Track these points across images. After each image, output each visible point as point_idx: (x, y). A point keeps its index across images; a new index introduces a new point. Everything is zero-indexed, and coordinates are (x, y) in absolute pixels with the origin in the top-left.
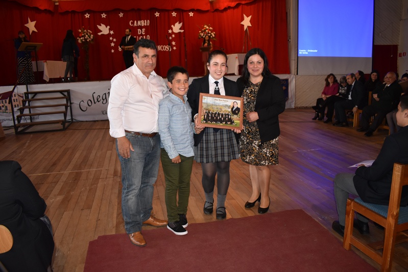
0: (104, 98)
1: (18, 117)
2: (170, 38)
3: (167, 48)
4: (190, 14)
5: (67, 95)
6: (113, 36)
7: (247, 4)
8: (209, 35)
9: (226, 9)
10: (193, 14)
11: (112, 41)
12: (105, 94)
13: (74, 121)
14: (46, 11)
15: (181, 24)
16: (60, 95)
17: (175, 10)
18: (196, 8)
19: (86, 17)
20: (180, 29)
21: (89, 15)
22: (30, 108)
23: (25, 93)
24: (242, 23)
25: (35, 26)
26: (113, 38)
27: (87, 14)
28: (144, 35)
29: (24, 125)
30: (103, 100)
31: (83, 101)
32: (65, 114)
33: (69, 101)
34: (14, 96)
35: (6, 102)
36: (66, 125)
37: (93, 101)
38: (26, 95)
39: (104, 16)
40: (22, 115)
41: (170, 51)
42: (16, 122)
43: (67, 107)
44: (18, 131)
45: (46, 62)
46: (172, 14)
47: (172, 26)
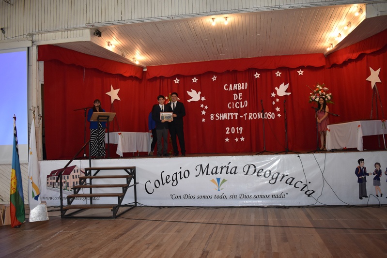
0: (174, 178)
1: (69, 198)
2: (274, 103)
3: (270, 116)
4: (298, 72)
5: (132, 173)
6: (205, 103)
7: (373, 54)
9: (345, 63)
10: (302, 72)
11: (203, 109)
12: (176, 173)
13: (138, 205)
14: (131, 77)
15: (287, 85)
16: (124, 173)
17: (280, 69)
18: (306, 64)
19: (176, 82)
20: (286, 91)
21: (179, 80)
22: (91, 186)
23: (86, 169)
24: (368, 79)
25: (118, 94)
26: (205, 105)
27: (177, 79)
28: (241, 101)
29: (75, 207)
30: (173, 180)
31: (149, 181)
32: (121, 197)
33: (133, 180)
34: (76, 171)
35: (68, 178)
36: (121, 210)
37: (161, 181)
38: (88, 171)
39: (195, 80)
40: (76, 195)
41: (273, 118)
42: (65, 202)
43: (125, 188)
44: (66, 214)
45: (121, 133)
46: (276, 73)
47: (276, 88)
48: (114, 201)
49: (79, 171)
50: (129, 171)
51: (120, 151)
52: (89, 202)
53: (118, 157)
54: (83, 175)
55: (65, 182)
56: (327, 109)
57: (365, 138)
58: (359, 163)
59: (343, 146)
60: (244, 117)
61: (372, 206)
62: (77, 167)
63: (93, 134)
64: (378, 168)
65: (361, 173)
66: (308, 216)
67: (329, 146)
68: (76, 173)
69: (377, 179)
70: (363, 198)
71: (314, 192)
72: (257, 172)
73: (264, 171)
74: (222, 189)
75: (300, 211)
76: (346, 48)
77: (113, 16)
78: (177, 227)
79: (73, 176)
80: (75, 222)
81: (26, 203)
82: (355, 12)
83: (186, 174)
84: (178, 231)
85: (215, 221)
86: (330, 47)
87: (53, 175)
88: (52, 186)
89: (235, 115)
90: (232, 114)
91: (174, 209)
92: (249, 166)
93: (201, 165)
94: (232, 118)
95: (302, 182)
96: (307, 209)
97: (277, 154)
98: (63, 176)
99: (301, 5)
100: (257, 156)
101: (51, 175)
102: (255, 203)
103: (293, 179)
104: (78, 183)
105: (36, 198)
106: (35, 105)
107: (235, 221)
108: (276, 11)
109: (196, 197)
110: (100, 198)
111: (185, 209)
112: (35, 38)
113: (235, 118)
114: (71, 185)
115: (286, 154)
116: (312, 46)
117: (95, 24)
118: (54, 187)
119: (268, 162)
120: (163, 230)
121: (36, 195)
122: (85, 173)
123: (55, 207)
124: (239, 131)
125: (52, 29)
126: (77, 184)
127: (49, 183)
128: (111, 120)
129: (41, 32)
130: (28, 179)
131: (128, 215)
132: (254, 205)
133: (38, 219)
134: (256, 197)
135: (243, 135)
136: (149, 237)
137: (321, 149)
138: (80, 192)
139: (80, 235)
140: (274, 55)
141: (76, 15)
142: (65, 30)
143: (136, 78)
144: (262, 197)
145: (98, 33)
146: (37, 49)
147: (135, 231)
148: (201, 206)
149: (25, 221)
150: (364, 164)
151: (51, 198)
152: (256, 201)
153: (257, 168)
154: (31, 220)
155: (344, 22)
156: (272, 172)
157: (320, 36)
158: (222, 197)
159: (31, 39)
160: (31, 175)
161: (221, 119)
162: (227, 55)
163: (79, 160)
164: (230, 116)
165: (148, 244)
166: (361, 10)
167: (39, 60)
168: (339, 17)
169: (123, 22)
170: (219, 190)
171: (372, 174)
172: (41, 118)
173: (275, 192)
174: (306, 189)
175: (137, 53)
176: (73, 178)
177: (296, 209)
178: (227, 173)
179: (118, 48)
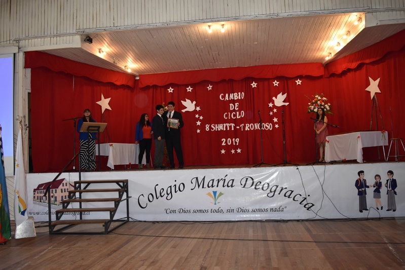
0: (169, 192)
1: (57, 213)
2: (271, 113)
3: (268, 126)
4: (297, 81)
5: (124, 187)
6: (200, 113)
7: (373, 63)
8: (322, 107)
9: (344, 73)
10: (301, 81)
11: (198, 119)
12: (171, 187)
13: (130, 220)
14: (123, 86)
15: (285, 95)
16: (116, 186)
17: (278, 78)
18: (304, 73)
19: (170, 91)
20: (284, 102)
21: (172, 89)
22: (81, 201)
23: (76, 183)
24: (367, 89)
25: (109, 104)
26: (200, 115)
27: (171, 88)
28: (237, 111)
29: (64, 222)
30: (168, 194)
31: (142, 195)
32: (113, 212)
33: (125, 194)
34: (65, 184)
35: (56, 192)
36: (113, 225)
37: (155, 195)
38: (77, 185)
39: (189, 89)
40: (65, 210)
41: (271, 129)
42: (54, 218)
43: (117, 202)
44: (55, 230)
45: (112, 145)
46: (274, 83)
47: (274, 98)
48: (106, 216)
49: (68, 185)
50: (121, 184)
51: (111, 163)
52: (78, 217)
53: (109, 169)
54: (73, 189)
55: (52, 196)
56: (326, 120)
57: (364, 149)
58: (359, 175)
59: (342, 158)
60: (240, 128)
61: (373, 219)
62: (66, 180)
63: (82, 146)
64: (378, 180)
65: (361, 185)
66: (308, 230)
67: (328, 158)
68: (65, 187)
69: (377, 191)
70: (363, 211)
71: (313, 205)
72: (255, 185)
73: (262, 184)
74: (219, 203)
75: (300, 225)
76: (345, 57)
77: (105, 22)
78: (172, 243)
79: (62, 190)
80: (64, 238)
81: (12, 218)
82: (355, 21)
83: (180, 188)
84: (174, 247)
85: (212, 236)
86: (329, 56)
87: (40, 188)
88: (39, 200)
89: (231, 126)
90: (228, 125)
91: (169, 224)
92: (247, 179)
93: (197, 178)
94: (228, 129)
95: (301, 195)
96: (306, 223)
97: (275, 166)
98: (51, 190)
99: (299, 13)
100: (254, 168)
101: (38, 189)
102: (253, 217)
103: (292, 191)
104: (67, 197)
105: (23, 213)
106: (21, 115)
107: (233, 236)
108: (274, 19)
109: (192, 211)
110: (90, 212)
111: (180, 224)
112: (22, 43)
113: (231, 128)
114: (59, 199)
115: (284, 166)
116: (311, 55)
117: (86, 30)
118: (41, 202)
119: (266, 174)
120: (159, 246)
121: (22, 210)
122: (75, 187)
123: (42, 222)
124: (236, 143)
125: (39, 35)
126: (65, 198)
127: (36, 198)
128: (101, 130)
129: (28, 38)
130: (14, 194)
131: (120, 230)
132: (252, 219)
133: (25, 236)
134: (253, 211)
135: (240, 146)
136: (144, 253)
137: (320, 160)
138: (70, 207)
139: (71, 252)
140: (272, 64)
141: (65, 20)
142: (54, 36)
143: (127, 87)
144: (260, 211)
145: (89, 39)
146: (24, 56)
147: (129, 247)
148: (197, 220)
149: (11, 238)
150: (364, 176)
151: (38, 213)
152: (254, 215)
153: (254, 181)
154: (17, 237)
155: (343, 30)
156: (270, 184)
157: (319, 45)
158: (219, 211)
159: (17, 44)
160: (17, 189)
161: (216, 130)
162: (223, 63)
163: (68, 173)
164: (226, 127)
165: (143, 260)
166: (360, 19)
167: (26, 67)
168: (338, 26)
169: (115, 28)
170: (215, 204)
171: (372, 186)
172: (28, 129)
173: (274, 205)
174: (305, 203)
175: (129, 60)
176: (62, 192)
177: (295, 223)
178: (223, 186)
179: (109, 55)
